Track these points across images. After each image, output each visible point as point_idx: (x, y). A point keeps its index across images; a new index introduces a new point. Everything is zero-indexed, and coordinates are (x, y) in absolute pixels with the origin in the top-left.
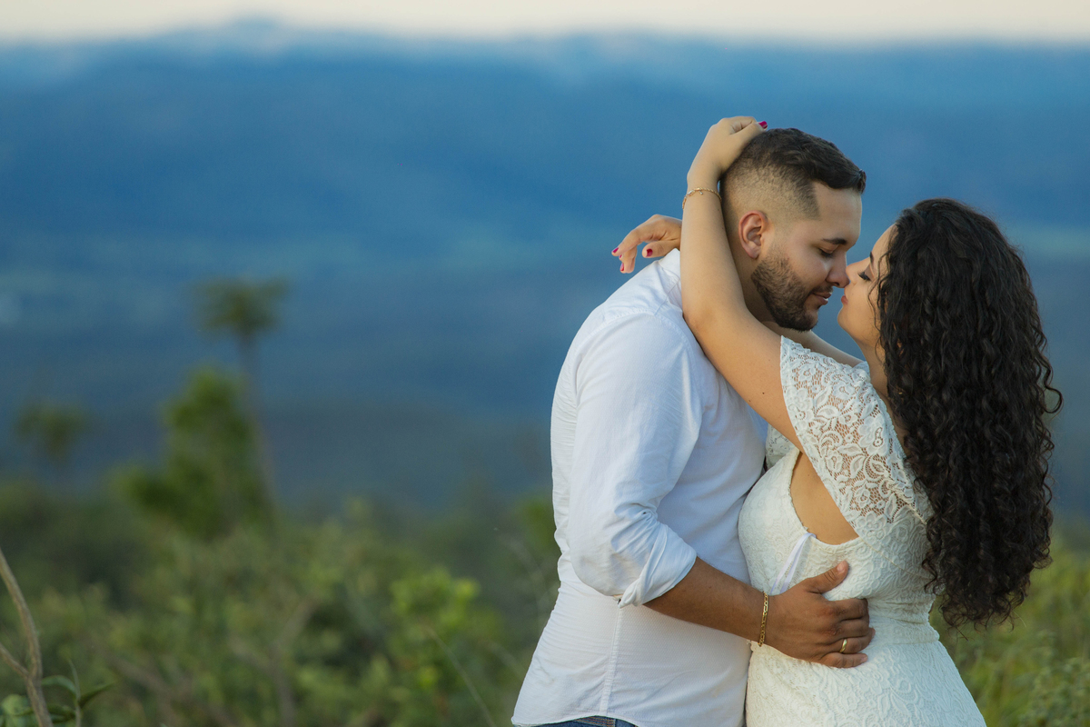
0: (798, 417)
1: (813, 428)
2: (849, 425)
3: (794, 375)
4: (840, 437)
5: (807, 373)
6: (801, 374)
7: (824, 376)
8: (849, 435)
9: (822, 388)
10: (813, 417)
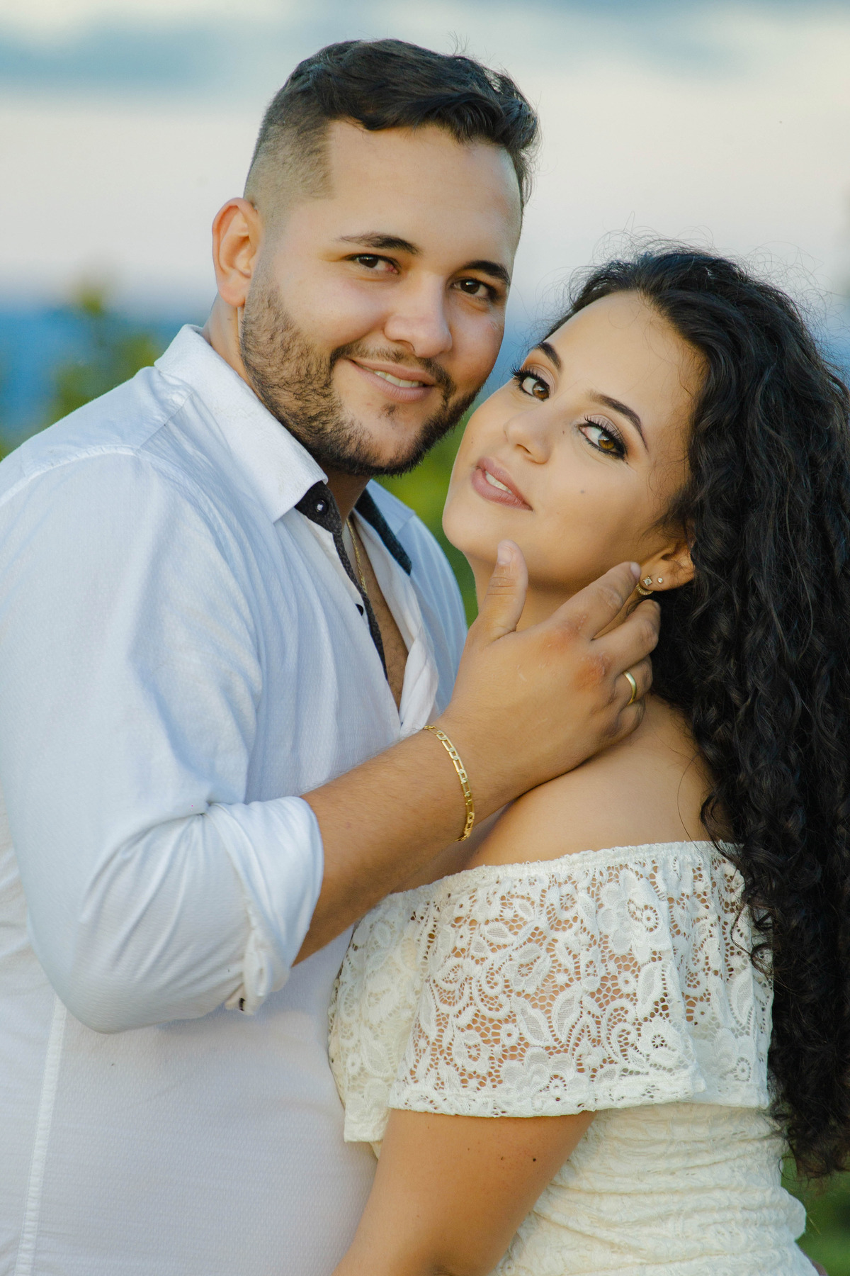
0: (558, 1093)
1: (589, 1061)
2: (602, 973)
3: (473, 1083)
4: (618, 1003)
5: (474, 1052)
6: (471, 1067)
7: (485, 1011)
8: (620, 981)
9: (511, 1018)
10: (568, 1055)
